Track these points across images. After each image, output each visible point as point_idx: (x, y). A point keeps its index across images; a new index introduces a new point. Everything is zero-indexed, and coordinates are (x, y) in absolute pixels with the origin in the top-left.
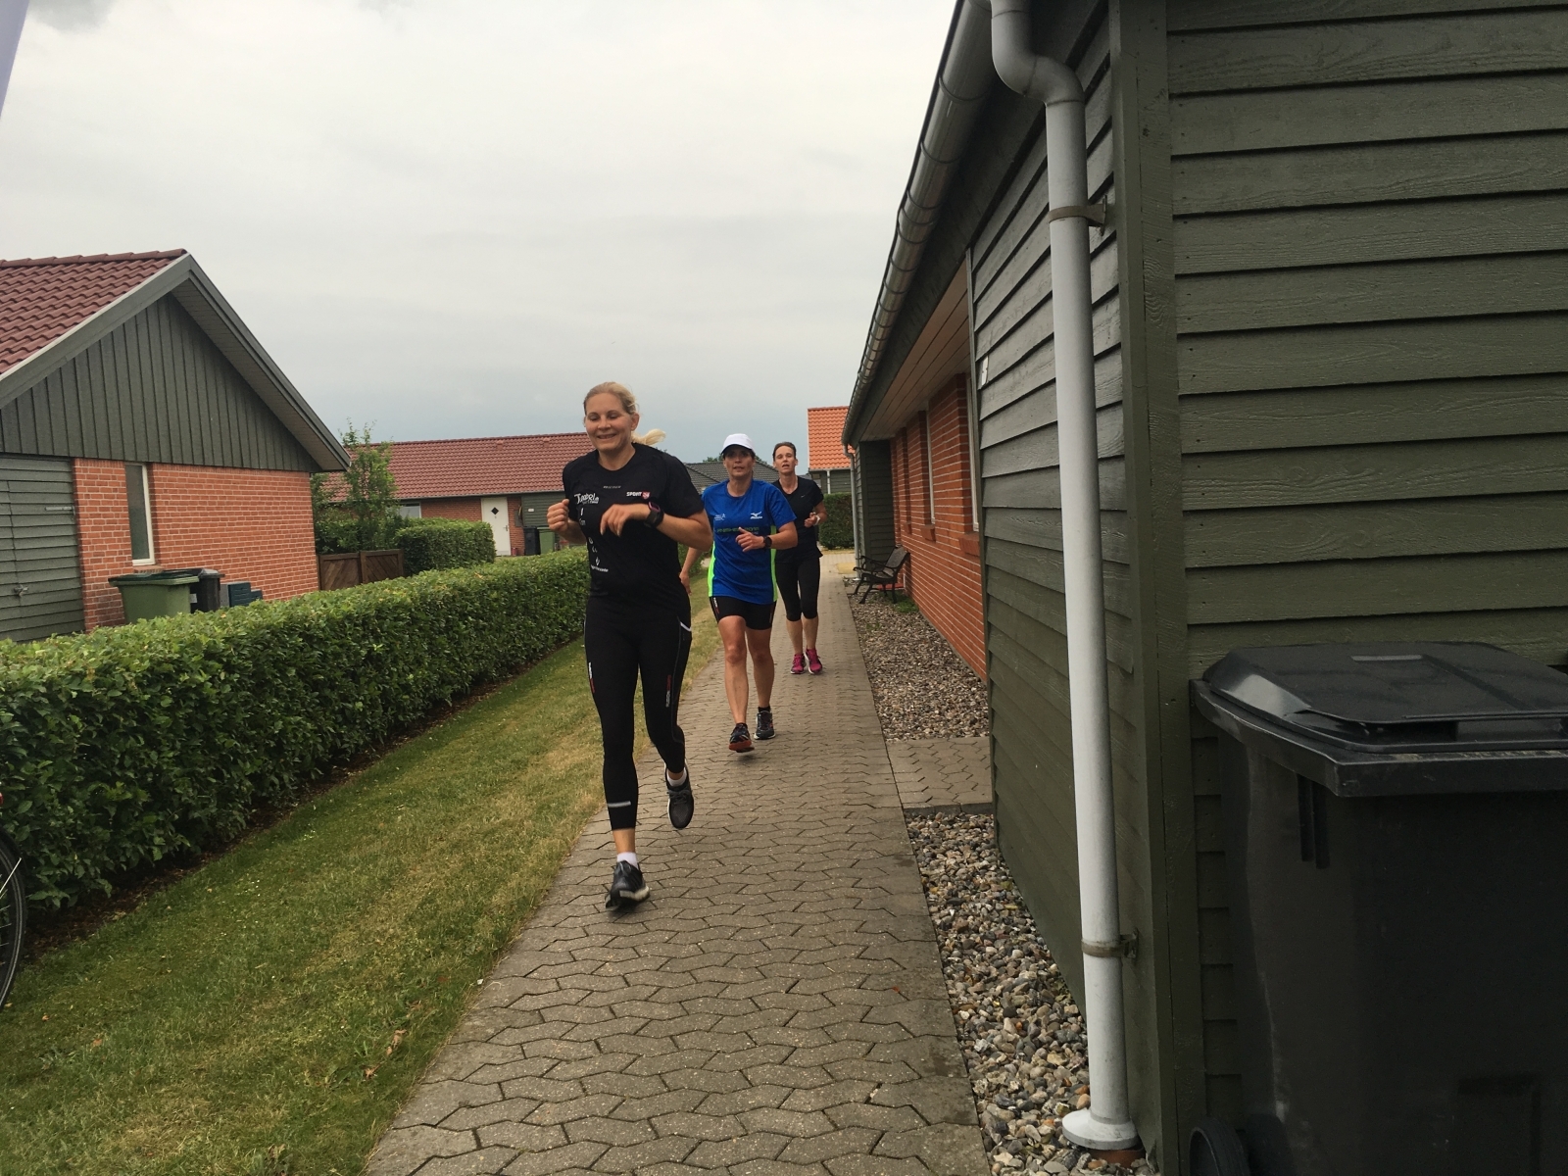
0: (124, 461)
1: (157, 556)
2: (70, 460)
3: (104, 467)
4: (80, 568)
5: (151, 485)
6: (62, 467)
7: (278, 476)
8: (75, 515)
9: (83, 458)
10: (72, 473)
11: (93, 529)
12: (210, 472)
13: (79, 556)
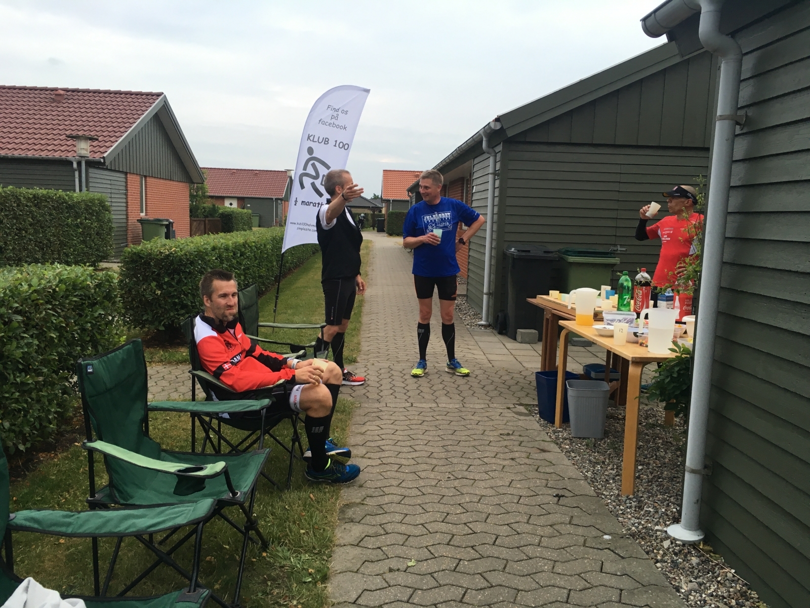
0: (140, 175)
1: (146, 213)
2: (126, 174)
3: (134, 176)
4: (127, 215)
5: (146, 185)
6: (123, 176)
7: (181, 184)
8: (126, 195)
9: (130, 173)
10: (126, 178)
11: (131, 200)
12: (162, 181)
13: (127, 210)
